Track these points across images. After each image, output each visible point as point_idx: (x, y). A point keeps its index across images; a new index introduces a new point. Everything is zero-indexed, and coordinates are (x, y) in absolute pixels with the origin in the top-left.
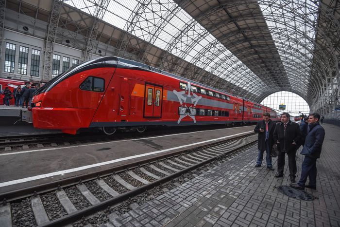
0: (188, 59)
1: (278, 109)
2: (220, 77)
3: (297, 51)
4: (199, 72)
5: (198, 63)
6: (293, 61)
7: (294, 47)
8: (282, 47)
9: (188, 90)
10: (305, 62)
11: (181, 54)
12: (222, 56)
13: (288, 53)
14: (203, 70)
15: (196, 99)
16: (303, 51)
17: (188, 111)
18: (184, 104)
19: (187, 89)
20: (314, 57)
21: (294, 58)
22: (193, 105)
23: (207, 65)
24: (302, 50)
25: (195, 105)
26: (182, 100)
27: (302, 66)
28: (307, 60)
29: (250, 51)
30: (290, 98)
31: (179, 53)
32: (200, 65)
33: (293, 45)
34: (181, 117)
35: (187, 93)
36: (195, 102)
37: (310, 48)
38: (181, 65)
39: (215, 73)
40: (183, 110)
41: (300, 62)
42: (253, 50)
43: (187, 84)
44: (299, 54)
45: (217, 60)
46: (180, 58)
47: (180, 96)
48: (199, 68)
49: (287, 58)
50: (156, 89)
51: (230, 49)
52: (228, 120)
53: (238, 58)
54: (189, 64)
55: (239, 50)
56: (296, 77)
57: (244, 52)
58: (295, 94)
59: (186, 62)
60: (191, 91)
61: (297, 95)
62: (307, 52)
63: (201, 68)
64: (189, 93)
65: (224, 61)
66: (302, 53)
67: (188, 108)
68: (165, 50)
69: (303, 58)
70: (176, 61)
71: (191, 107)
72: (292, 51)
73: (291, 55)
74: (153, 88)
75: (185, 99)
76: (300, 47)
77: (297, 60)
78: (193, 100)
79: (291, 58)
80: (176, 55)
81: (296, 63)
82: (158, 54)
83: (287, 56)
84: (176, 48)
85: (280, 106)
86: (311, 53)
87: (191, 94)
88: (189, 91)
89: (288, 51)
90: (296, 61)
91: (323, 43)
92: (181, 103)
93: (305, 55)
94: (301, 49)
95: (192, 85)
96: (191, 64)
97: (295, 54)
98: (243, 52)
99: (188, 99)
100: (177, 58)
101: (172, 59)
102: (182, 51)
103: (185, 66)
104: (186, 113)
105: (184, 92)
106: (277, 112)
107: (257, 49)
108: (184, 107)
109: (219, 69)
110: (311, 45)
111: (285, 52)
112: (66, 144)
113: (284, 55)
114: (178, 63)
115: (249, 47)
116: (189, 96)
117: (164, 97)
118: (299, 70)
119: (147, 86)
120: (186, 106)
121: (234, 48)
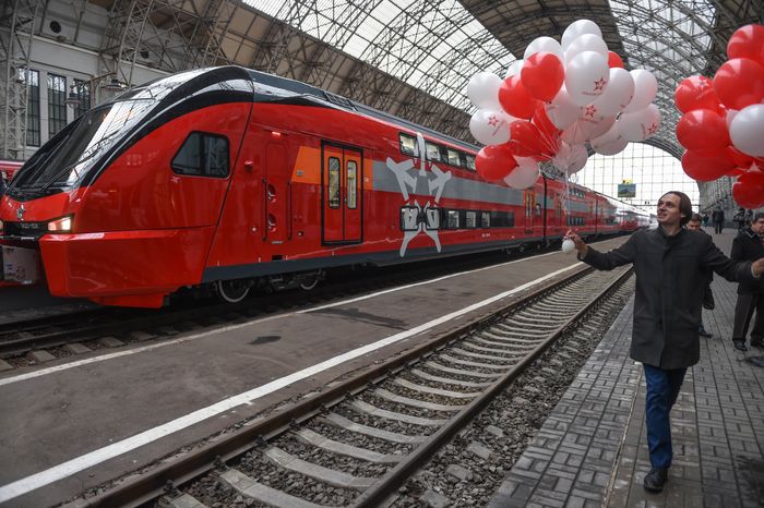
0: (355, 48)
1: (616, 196)
2: (452, 104)
3: (671, 26)
4: (387, 90)
5: (385, 61)
6: (657, 55)
7: (661, 14)
8: (629, 13)
9: (419, 157)
10: (691, 58)
11: (332, 32)
12: (457, 39)
13: (646, 33)
14: (400, 83)
15: (440, 183)
16: (686, 27)
17: (422, 218)
18: (412, 197)
19: (416, 154)
20: (714, 45)
21: (660, 46)
22: (432, 199)
23: (415, 65)
24: (683, 24)
25: (437, 200)
26: (409, 188)
27: (682, 69)
28: (696, 52)
29: (538, 23)
30: (648, 162)
31: (323, 31)
32: (391, 66)
33: (659, 9)
34: (408, 237)
35: (417, 166)
36: (437, 189)
37: (704, 19)
38: (334, 69)
39: (439, 92)
40: (410, 215)
41: (678, 57)
42: (546, 20)
43: (414, 138)
44: (676, 35)
45: (441, 50)
46: (327, 45)
47: (403, 176)
48: (387, 77)
49: (640, 46)
50: (347, 157)
51: (483, 17)
52: (512, 238)
53: (503, 44)
54: (358, 64)
55: (507, 22)
56: (664, 101)
57: (525, 26)
58: (659, 151)
59: (347, 56)
60: (426, 158)
61: (666, 154)
62: (698, 30)
63: (393, 78)
64: (423, 165)
65: (465, 53)
66: (682, 35)
67: (423, 208)
68: (281, 17)
69: (687, 48)
70: (316, 53)
71: (428, 204)
72: (657, 26)
73: (654, 37)
74: (340, 156)
75: (413, 183)
76: (678, 15)
77: (670, 54)
78: (432, 185)
79: (652, 45)
80: (314, 34)
81: (666, 60)
82: (257, 32)
83: (642, 39)
84: (317, 12)
85: (619, 186)
86: (709, 34)
87: (428, 169)
88: (423, 159)
89: (645, 26)
90: (665, 54)
91: (741, 7)
92: (406, 198)
93: (690, 39)
94: (680, 21)
95: (428, 142)
96: (363, 64)
97: (665, 34)
98: (519, 28)
99: (422, 183)
100: (320, 45)
101: (303, 47)
102: (334, 22)
103: (343, 72)
104: (417, 224)
105: (409, 164)
106: (613, 202)
107: (557, 18)
108: (412, 207)
109: (450, 78)
110: (707, 12)
111: (636, 29)
112: (144, 338)
113: (634, 38)
114: (321, 60)
115: (535, 12)
116: (423, 172)
117: (366, 180)
118: (672, 82)
119: (326, 152)
120: (416, 203)
121: (492, 13)
